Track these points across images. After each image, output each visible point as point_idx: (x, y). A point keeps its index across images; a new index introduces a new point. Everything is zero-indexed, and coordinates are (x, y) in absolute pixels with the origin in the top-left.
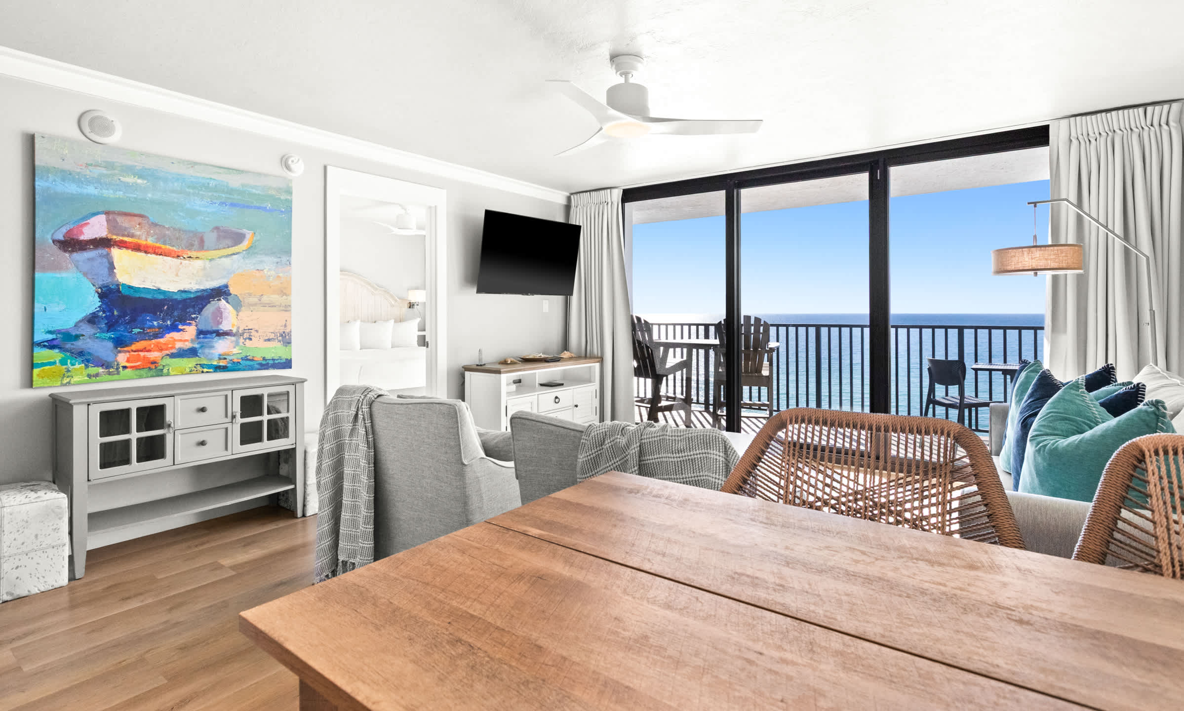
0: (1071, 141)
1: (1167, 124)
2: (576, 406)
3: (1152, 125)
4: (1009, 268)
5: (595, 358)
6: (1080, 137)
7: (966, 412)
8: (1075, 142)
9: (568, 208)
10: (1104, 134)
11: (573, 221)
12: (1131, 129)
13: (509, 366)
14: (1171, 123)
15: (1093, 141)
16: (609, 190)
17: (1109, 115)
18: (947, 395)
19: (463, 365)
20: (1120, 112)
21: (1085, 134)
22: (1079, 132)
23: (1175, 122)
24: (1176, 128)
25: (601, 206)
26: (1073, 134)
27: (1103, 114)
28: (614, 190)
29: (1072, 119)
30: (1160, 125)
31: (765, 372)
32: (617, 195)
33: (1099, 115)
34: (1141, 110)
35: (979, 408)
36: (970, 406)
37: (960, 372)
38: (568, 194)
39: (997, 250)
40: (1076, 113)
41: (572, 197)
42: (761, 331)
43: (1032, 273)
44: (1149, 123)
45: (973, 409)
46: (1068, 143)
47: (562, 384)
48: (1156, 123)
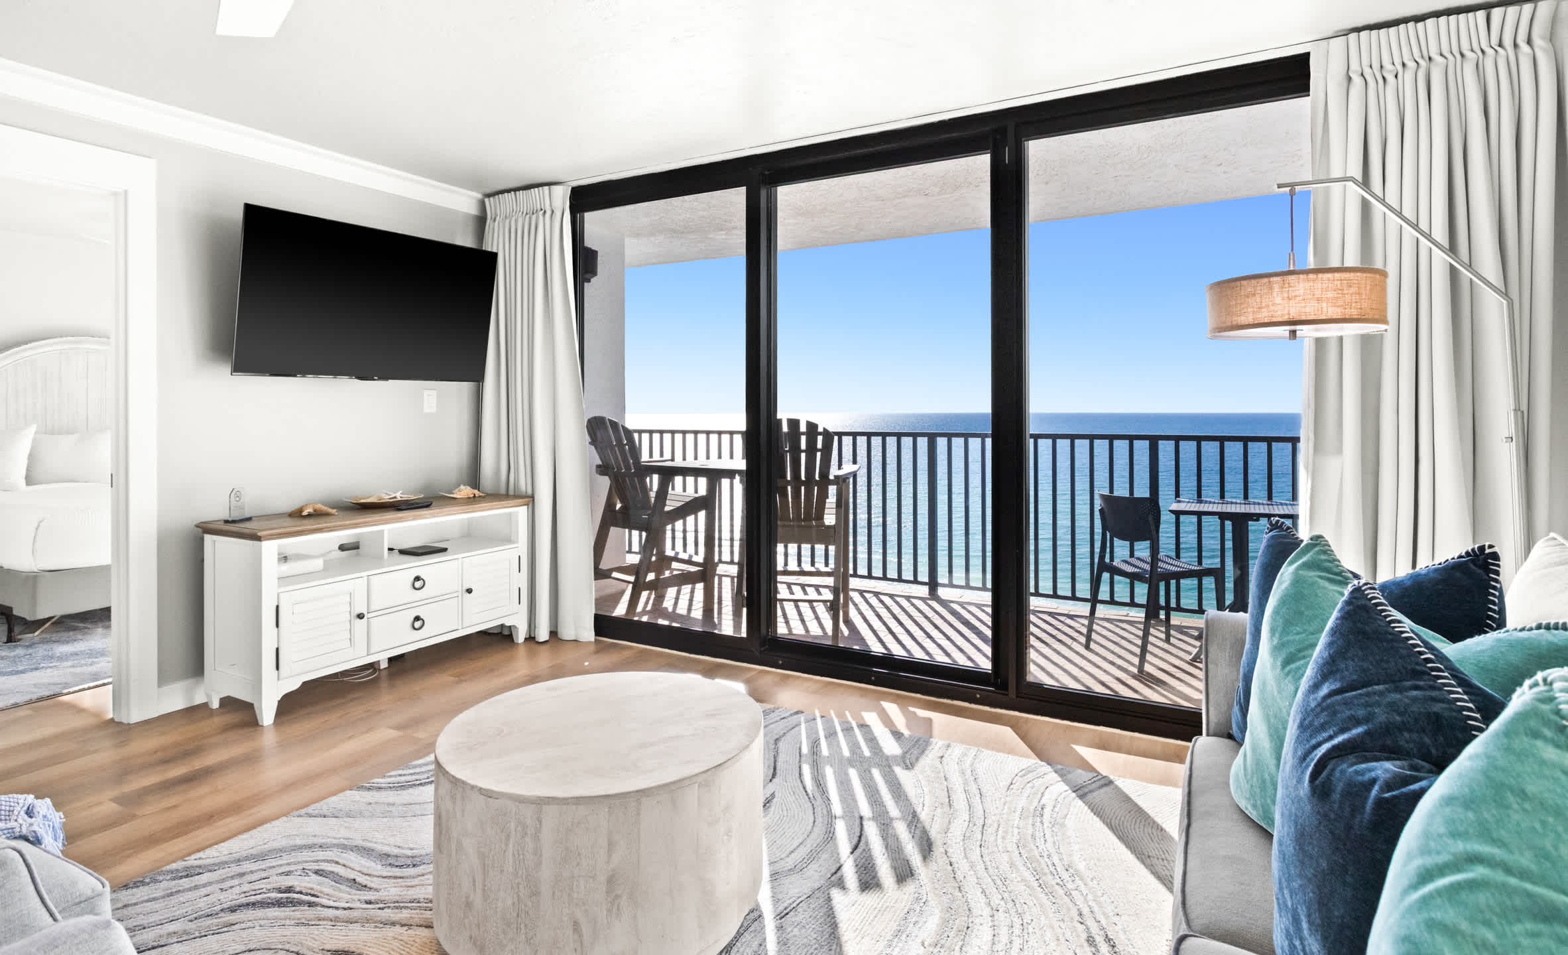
0: (1350, 79)
1: (1529, 42)
2: (469, 591)
3: (1500, 45)
4: (1243, 320)
5: (517, 496)
6: (1367, 72)
7: (1162, 586)
8: (1357, 80)
9: (481, 221)
10: (1411, 65)
11: (489, 247)
12: (1462, 55)
13: (306, 521)
14: (1538, 41)
15: (1390, 78)
16: (546, 188)
17: (1420, 25)
18: (1132, 555)
19: (195, 523)
20: (1443, 19)
21: (1376, 66)
22: (1365, 63)
23: (1543, 38)
24: (1545, 50)
25: (534, 217)
26: (1354, 66)
27: (1411, 25)
28: (555, 188)
29: (1353, 36)
30: (1516, 45)
31: (830, 519)
32: (560, 197)
33: (1402, 26)
34: (1481, 14)
35: (1182, 581)
36: (1168, 577)
37: (1150, 518)
38: (480, 196)
39: (1220, 284)
40: (1360, 23)
41: (486, 200)
42: (819, 446)
43: (1284, 331)
44: (1495, 41)
45: (1173, 582)
46: (1345, 84)
47: (445, 550)
48: (1508, 41)
